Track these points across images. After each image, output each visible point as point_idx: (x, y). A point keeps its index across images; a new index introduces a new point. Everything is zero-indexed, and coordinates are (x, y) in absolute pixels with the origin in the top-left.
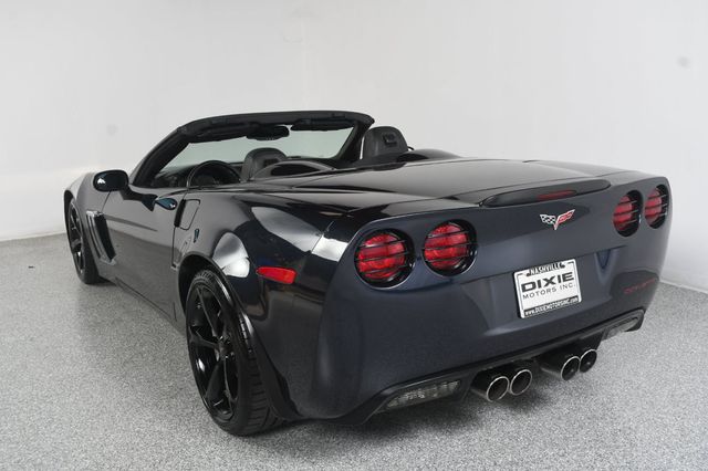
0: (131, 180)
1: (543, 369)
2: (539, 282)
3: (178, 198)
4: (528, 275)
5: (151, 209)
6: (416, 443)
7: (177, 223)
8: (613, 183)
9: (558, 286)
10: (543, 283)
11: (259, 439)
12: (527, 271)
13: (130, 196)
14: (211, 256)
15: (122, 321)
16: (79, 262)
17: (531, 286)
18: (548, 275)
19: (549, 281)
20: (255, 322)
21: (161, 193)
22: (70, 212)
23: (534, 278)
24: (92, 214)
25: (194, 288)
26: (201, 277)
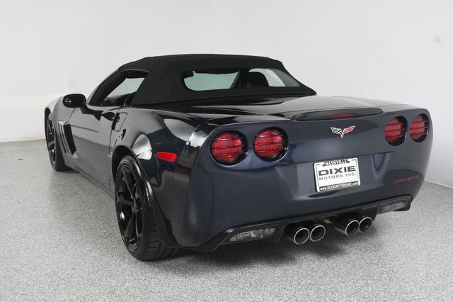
0: (88, 102)
1: (337, 229)
2: (331, 170)
3: (115, 112)
4: (324, 165)
5: (99, 119)
6: (252, 270)
7: (113, 128)
8: (384, 111)
9: (344, 174)
10: (334, 171)
11: (155, 264)
12: (323, 163)
13: (86, 111)
14: (132, 147)
15: (77, 194)
16: (53, 156)
17: (325, 172)
18: (338, 167)
19: (338, 171)
20: (154, 188)
21: (106, 110)
22: (48, 123)
23: (328, 168)
24: (62, 123)
25: (120, 167)
26: (125, 160)
